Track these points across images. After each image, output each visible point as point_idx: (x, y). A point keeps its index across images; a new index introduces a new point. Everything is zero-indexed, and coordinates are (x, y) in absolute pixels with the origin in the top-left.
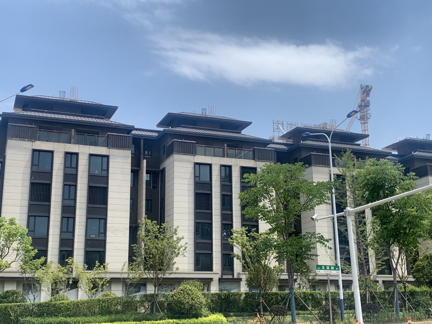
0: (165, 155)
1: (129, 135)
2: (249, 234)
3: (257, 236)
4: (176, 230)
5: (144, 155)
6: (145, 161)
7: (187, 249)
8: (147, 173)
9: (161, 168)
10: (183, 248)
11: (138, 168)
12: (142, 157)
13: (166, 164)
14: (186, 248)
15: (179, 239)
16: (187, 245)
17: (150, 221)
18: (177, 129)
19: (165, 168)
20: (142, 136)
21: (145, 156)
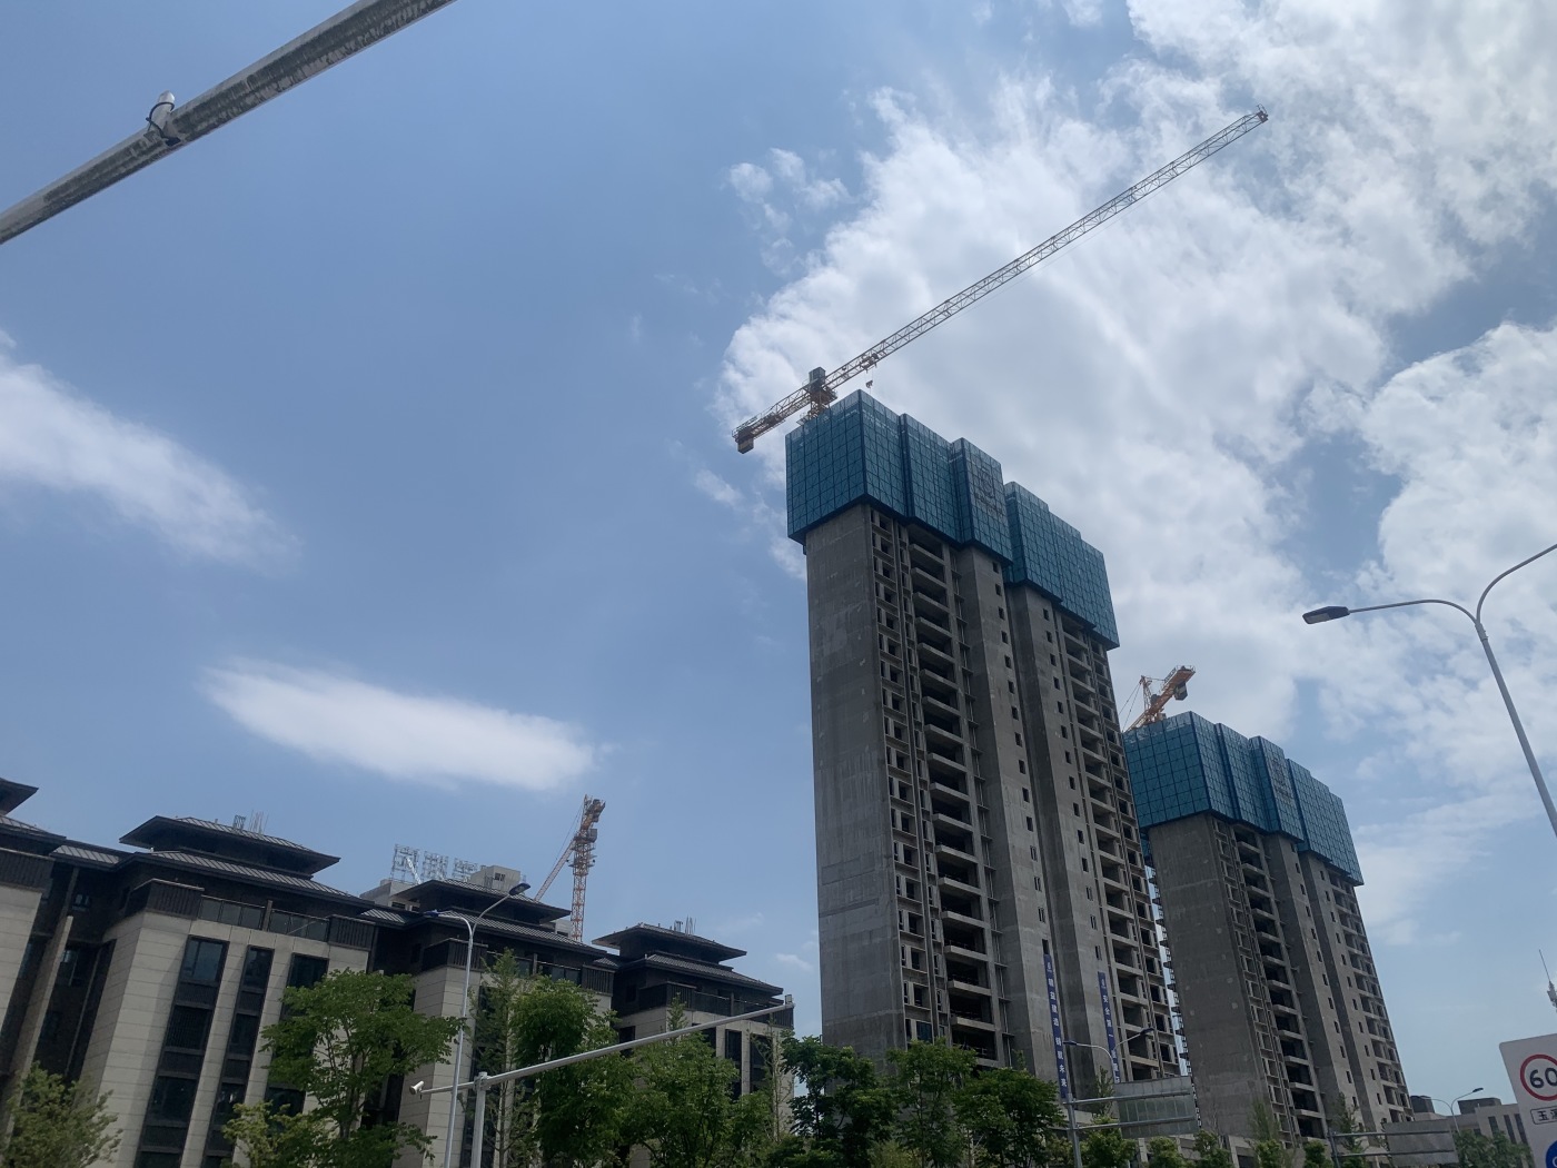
0: (124, 910)
1: (46, 858)
2: (271, 1117)
3: (289, 1122)
4: (103, 1099)
5: (73, 903)
6: (70, 918)
7: (119, 1147)
8: (67, 947)
9: (107, 939)
10: (111, 1142)
11: (49, 935)
12: (65, 908)
13: (121, 931)
14: (117, 1143)
15: (105, 1121)
16: (121, 1136)
17: (44, 1073)
18: (168, 855)
19: (115, 940)
20: (79, 860)
21: (75, 908)
